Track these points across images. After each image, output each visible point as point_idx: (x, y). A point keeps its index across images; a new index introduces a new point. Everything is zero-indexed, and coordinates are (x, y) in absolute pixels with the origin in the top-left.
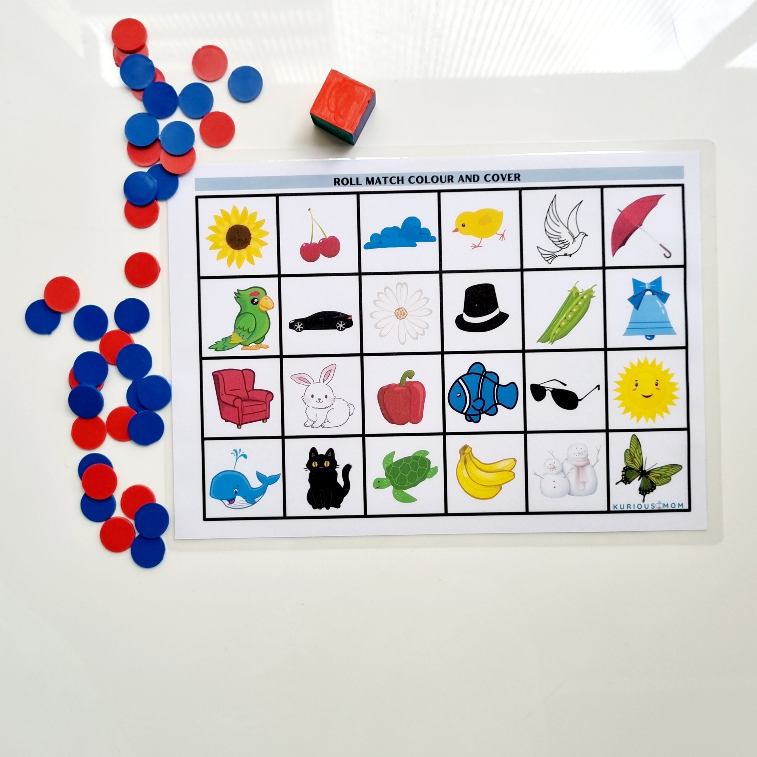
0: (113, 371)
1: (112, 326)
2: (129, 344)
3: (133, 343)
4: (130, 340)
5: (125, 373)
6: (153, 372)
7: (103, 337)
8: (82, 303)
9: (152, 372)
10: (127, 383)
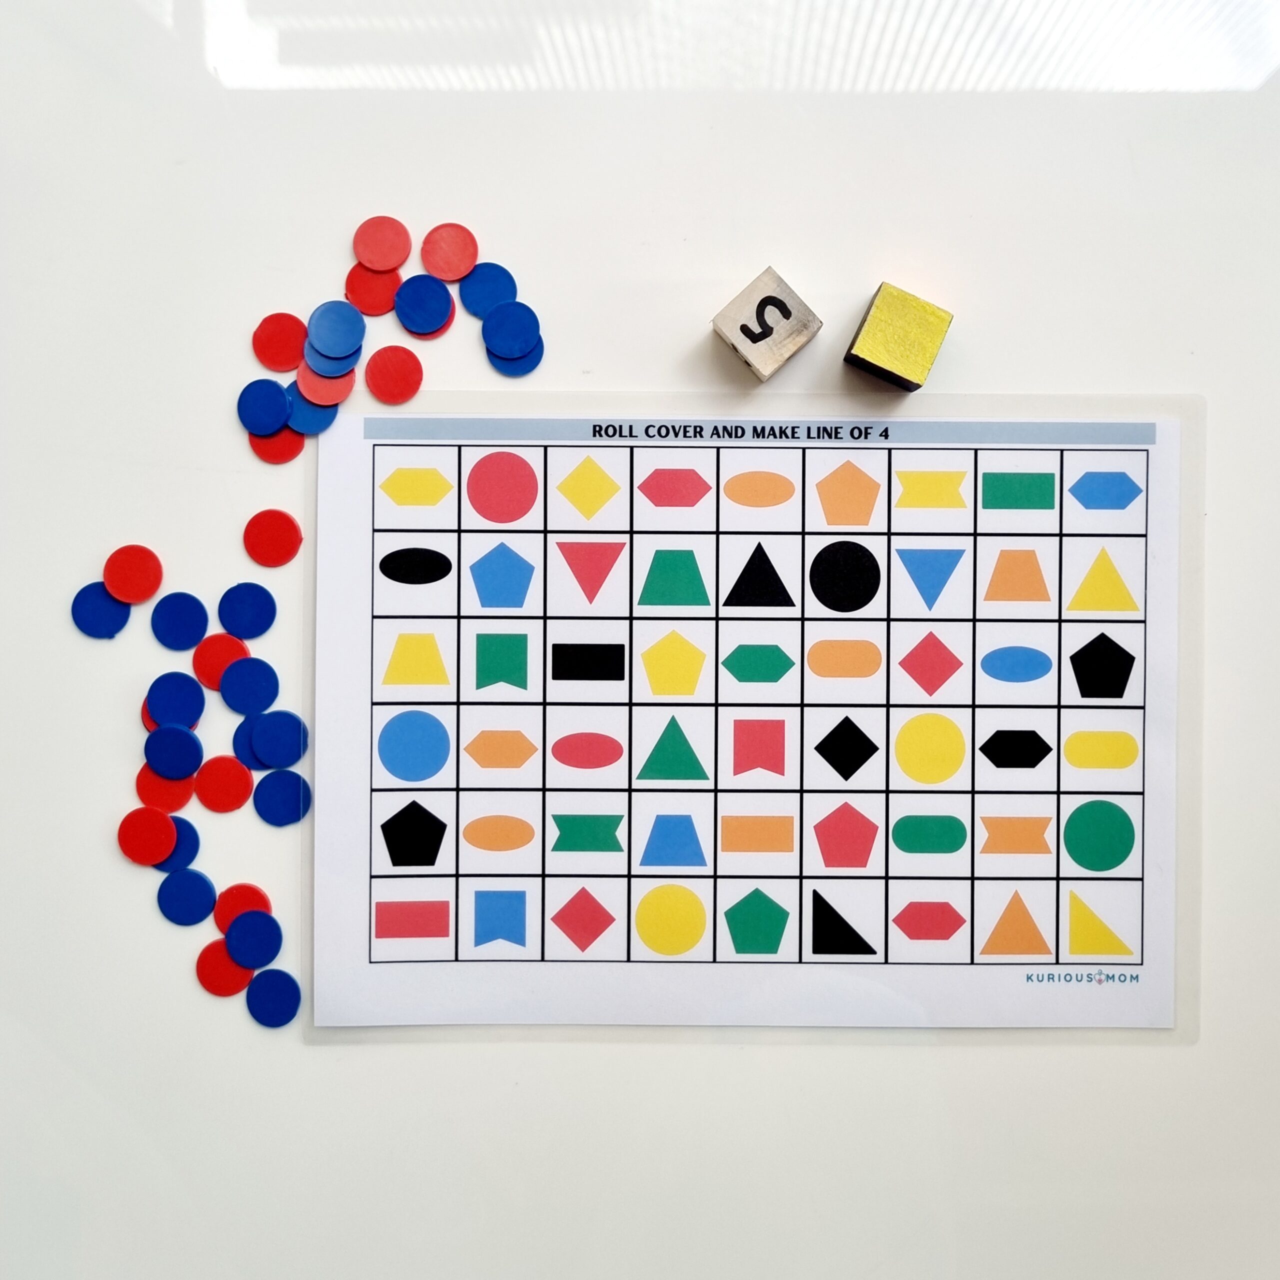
0: (212, 699)
1: (214, 628)
2: (245, 657)
3: (249, 657)
4: (244, 651)
5: (233, 703)
6: (280, 705)
7: (199, 645)
8: (166, 589)
9: (277, 706)
10: (236, 720)
